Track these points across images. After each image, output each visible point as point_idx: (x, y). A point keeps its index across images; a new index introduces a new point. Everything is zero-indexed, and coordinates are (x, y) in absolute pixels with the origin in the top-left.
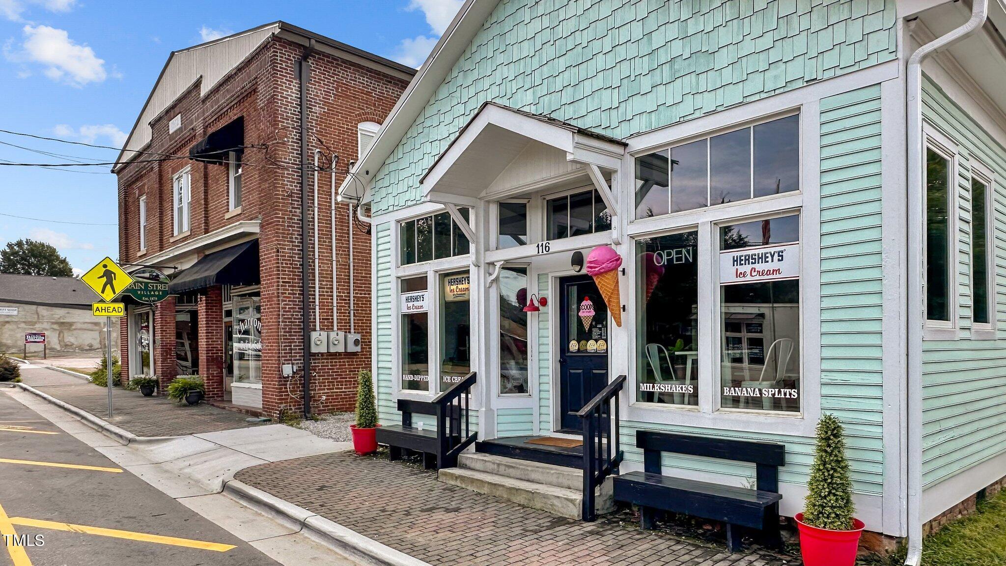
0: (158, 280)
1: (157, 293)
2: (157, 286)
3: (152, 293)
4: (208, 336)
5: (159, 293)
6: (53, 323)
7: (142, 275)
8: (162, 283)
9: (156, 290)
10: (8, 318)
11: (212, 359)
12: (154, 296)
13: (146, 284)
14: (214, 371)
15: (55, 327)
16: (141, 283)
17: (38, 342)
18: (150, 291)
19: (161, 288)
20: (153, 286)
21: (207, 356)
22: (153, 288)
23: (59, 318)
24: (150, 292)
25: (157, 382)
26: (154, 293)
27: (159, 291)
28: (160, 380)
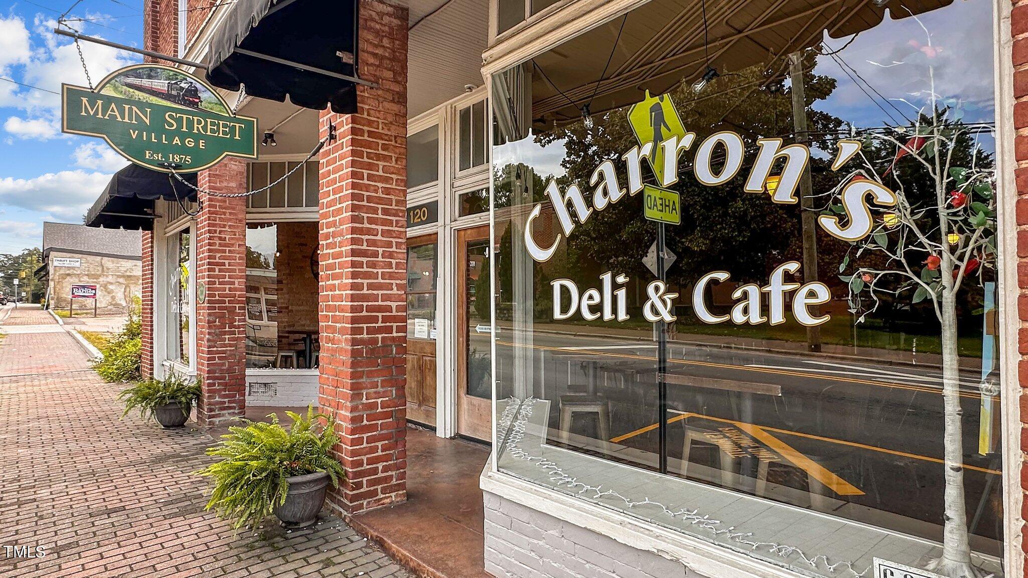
0: (194, 104)
1: (190, 143)
2: (190, 123)
3: (177, 141)
4: (361, 265)
5: (197, 144)
6: (118, 276)
7: (146, 82)
8: (206, 114)
9: (190, 134)
10: (69, 270)
11: (372, 352)
12: (183, 150)
13: (160, 111)
14: (378, 395)
15: (121, 280)
16: (141, 105)
17: (87, 297)
18: (171, 135)
19: (205, 128)
20: (179, 121)
21: (354, 342)
22: (180, 125)
23: (126, 271)
24: (170, 137)
25: (197, 393)
26: (182, 141)
27: (197, 137)
28: (205, 388)
